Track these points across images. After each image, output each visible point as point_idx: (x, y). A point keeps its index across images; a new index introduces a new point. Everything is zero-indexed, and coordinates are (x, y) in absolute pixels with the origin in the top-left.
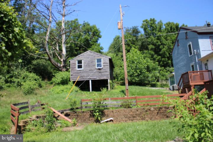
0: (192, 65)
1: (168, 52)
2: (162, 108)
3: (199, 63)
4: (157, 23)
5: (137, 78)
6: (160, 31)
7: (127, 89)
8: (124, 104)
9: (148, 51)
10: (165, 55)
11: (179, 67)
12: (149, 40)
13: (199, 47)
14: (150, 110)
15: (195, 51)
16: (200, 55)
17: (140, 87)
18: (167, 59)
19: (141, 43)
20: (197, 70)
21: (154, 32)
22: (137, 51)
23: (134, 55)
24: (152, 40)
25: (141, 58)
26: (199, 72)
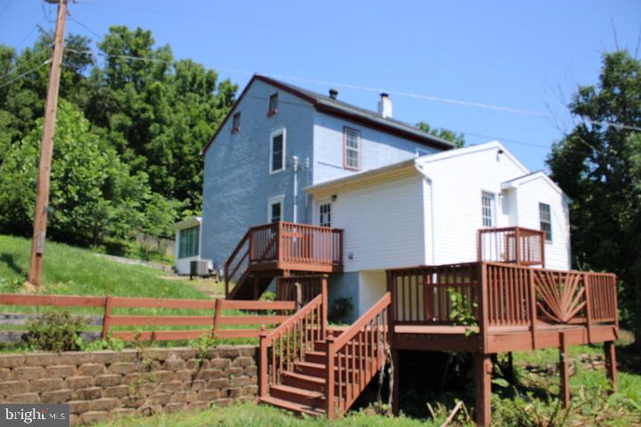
0: (275, 202)
1: (172, 149)
2: (214, 357)
3: (304, 198)
4: (154, 48)
5: (65, 214)
6: (160, 75)
7: (39, 255)
8: (45, 327)
9: (108, 132)
10: (163, 156)
11: (224, 201)
12: (120, 96)
13: (312, 148)
14: (162, 362)
15: (294, 160)
16: (311, 174)
17: (74, 250)
18: (165, 171)
19: (91, 97)
20: (293, 221)
21: (139, 76)
22: (78, 118)
23: (67, 128)
24: (128, 100)
25: (90, 144)
26: (295, 226)
